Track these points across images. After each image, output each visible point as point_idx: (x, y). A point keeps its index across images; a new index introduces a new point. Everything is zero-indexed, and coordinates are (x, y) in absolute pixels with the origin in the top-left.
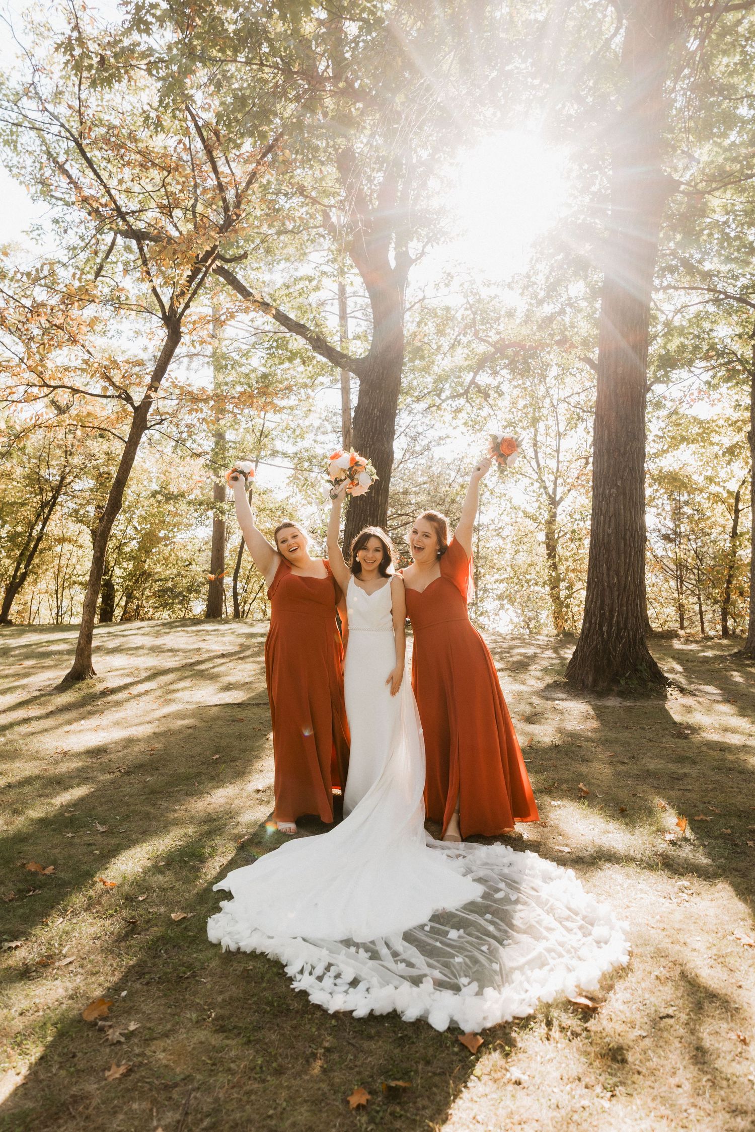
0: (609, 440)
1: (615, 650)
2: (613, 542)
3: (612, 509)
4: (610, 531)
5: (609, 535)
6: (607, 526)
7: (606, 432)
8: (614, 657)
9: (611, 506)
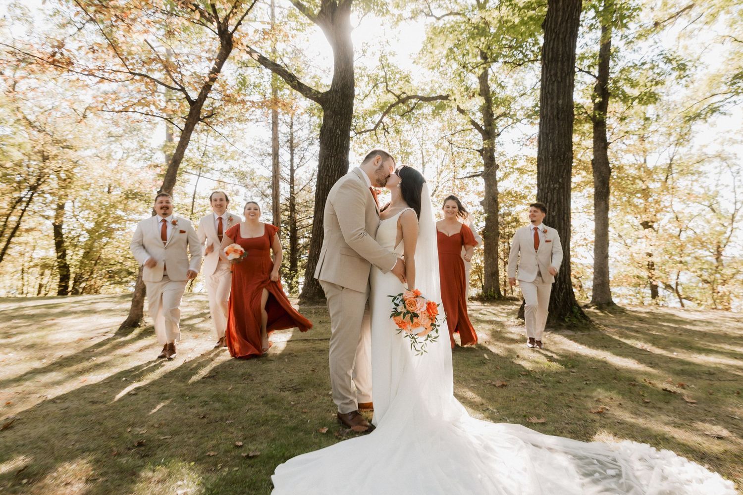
0: (554, 151)
1: (559, 298)
2: (556, 222)
3: (555, 199)
4: (554, 214)
5: (553, 217)
6: (552, 210)
7: (551, 145)
8: (558, 302)
9: (555, 196)
